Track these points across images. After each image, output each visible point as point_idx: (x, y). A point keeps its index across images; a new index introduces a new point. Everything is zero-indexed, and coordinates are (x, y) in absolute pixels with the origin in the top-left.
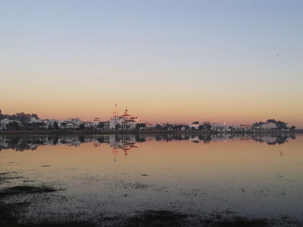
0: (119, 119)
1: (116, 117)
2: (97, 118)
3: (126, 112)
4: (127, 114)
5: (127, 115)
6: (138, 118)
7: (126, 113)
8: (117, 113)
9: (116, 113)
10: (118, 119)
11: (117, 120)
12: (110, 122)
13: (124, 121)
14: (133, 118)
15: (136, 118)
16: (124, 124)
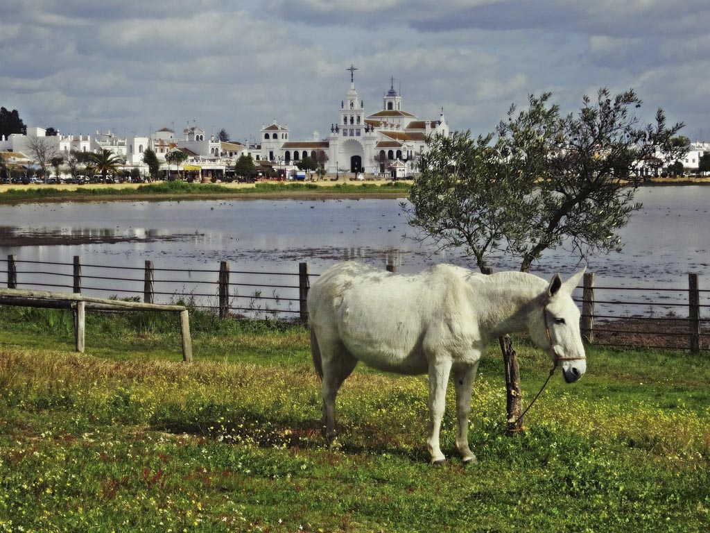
0: (367, 130)
1: (352, 121)
2: (274, 128)
3: (390, 99)
4: (395, 108)
5: (396, 114)
6: (440, 123)
7: (390, 105)
8: (357, 106)
9: (352, 105)
10: (363, 131)
11: (358, 134)
12: (331, 143)
13: (387, 139)
14: (422, 125)
15: (433, 126)
16: (387, 150)
